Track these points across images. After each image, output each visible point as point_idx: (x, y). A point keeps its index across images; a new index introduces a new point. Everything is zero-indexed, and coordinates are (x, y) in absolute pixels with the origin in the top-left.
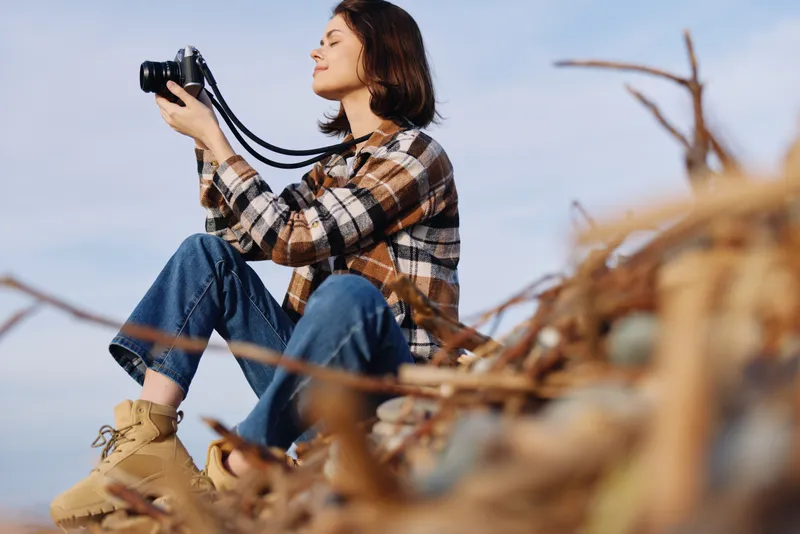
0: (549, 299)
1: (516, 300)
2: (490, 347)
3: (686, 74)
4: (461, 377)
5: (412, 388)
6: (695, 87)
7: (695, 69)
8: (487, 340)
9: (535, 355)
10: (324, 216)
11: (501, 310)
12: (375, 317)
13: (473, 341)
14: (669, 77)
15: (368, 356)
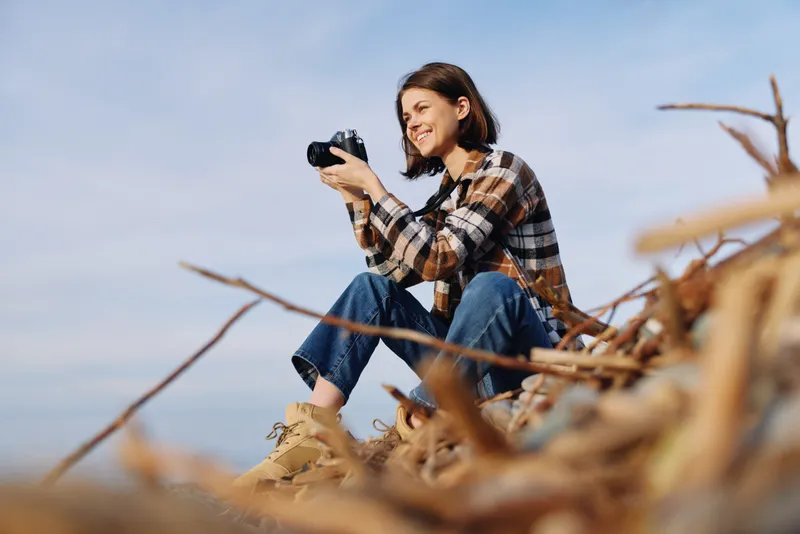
0: (652, 296)
1: (626, 297)
2: (607, 333)
3: (772, 111)
4: (584, 359)
5: (544, 366)
6: (781, 125)
7: (780, 108)
8: (606, 327)
9: (642, 341)
10: (456, 231)
11: (615, 305)
12: (514, 301)
13: (595, 329)
14: (757, 114)
15: (510, 332)
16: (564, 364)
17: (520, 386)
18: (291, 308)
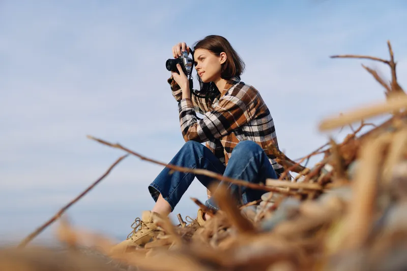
0: (328, 152)
1: (314, 153)
2: (304, 172)
3: (388, 59)
4: (292, 184)
5: (273, 188)
6: (393, 65)
7: (392, 57)
8: (304, 168)
9: (323, 175)
11: (309, 157)
12: (259, 155)
13: (298, 169)
14: (381, 60)
15: (256, 171)
16: (282, 187)
17: (260, 198)
18: (144, 159)
